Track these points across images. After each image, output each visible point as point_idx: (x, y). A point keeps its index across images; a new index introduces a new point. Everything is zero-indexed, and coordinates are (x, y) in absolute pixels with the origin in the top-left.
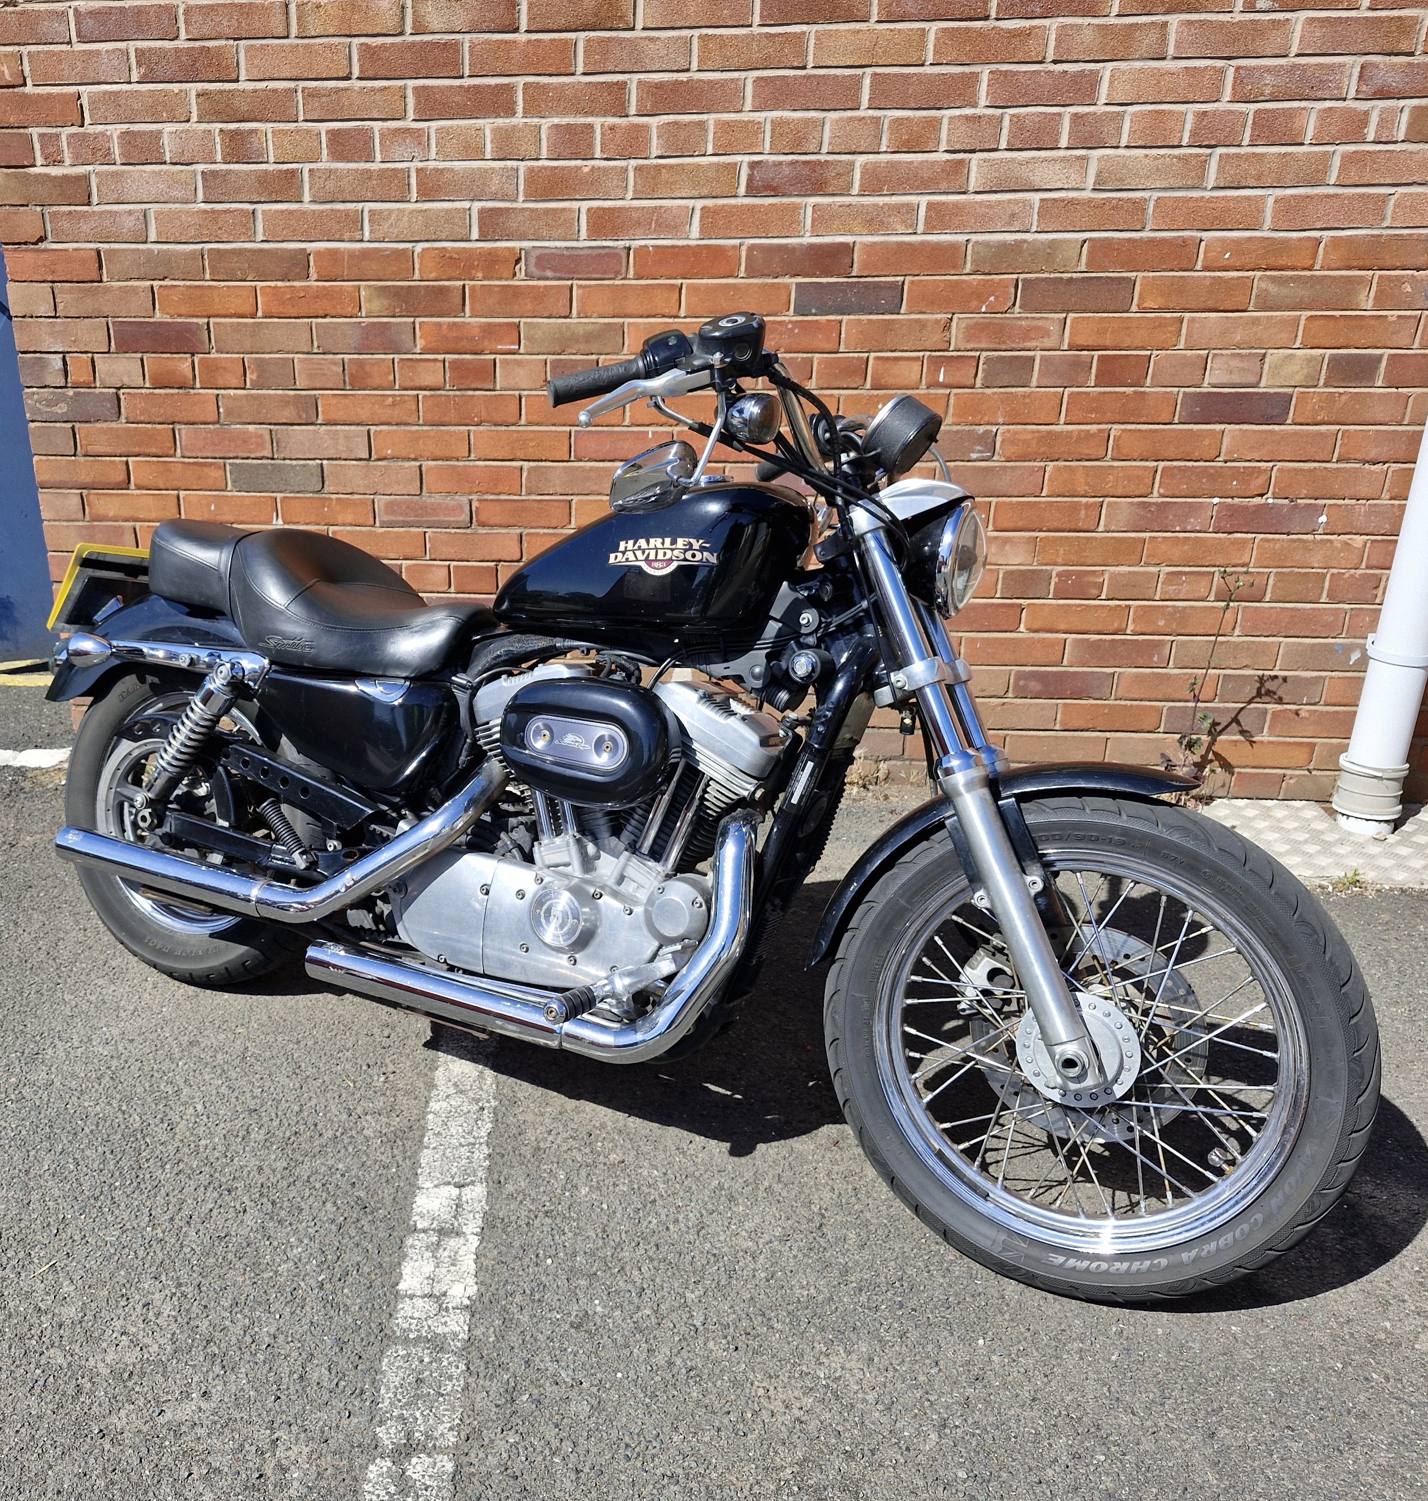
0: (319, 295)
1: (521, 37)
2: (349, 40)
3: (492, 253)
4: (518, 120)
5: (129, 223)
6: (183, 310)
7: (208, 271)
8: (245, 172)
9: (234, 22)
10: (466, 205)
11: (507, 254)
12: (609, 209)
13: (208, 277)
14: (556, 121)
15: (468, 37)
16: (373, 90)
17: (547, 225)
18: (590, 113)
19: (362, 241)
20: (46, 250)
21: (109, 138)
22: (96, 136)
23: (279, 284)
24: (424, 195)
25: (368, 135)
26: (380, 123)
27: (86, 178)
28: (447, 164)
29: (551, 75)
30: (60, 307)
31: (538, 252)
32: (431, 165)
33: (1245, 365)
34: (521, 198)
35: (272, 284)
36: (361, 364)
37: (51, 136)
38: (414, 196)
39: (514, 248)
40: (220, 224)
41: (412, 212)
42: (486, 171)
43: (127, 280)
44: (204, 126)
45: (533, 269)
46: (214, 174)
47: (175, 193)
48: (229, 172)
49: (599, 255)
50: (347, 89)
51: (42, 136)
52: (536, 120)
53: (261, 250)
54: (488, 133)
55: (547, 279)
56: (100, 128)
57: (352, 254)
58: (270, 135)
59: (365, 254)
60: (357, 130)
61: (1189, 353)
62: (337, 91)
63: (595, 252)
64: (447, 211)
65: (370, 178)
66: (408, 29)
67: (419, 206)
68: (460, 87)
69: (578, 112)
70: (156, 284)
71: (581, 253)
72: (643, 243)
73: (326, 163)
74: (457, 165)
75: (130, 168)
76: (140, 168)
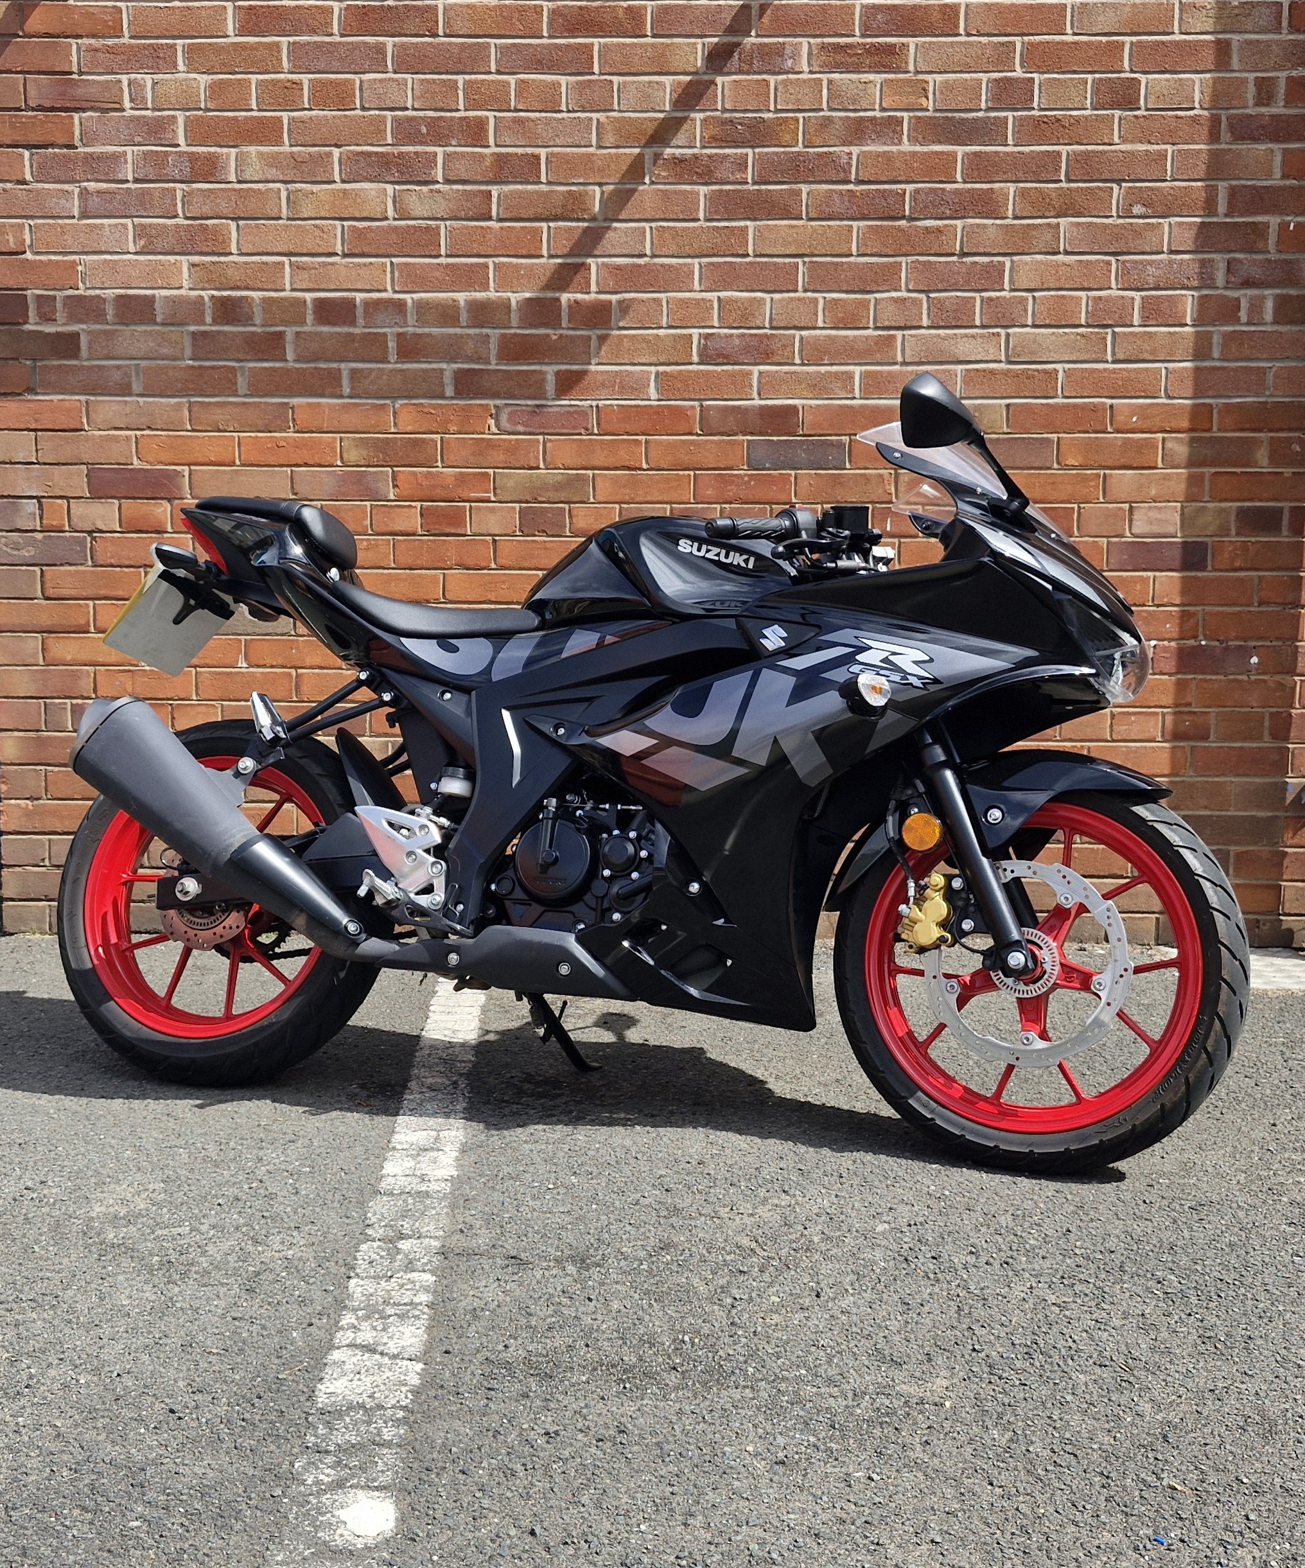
0: (298, 445)
1: (492, 225)
2: (333, 223)
4: (492, 293)
5: (117, 376)
6: (164, 457)
8: (233, 333)
9: (232, 204)
10: (444, 366)
11: (481, 410)
12: (574, 372)
14: (527, 295)
15: (444, 223)
16: (359, 265)
17: (520, 385)
18: (559, 290)
19: (342, 397)
20: (31, 401)
21: (104, 301)
22: (92, 298)
23: (261, 435)
24: (404, 357)
25: (351, 304)
26: (362, 294)
27: (76, 336)
28: (426, 330)
29: (522, 257)
30: (43, 453)
31: (510, 409)
32: (411, 330)
33: (1161, 517)
34: (493, 361)
35: (253, 434)
37: (48, 297)
38: (393, 357)
39: (487, 405)
40: (207, 379)
41: (390, 371)
42: (462, 336)
43: (111, 430)
44: (197, 293)
45: (504, 424)
46: (204, 334)
47: (165, 351)
48: (219, 332)
49: (569, 412)
50: (330, 265)
51: (39, 297)
52: (508, 294)
53: (245, 403)
55: (518, 433)
56: (97, 291)
57: (332, 408)
58: (259, 301)
60: (341, 299)
61: (1109, 506)
62: (325, 264)
64: (425, 371)
65: (353, 341)
66: (393, 214)
67: (399, 366)
68: (437, 265)
70: (137, 433)
72: (608, 402)
73: (310, 326)
74: (435, 331)
75: (123, 328)
76: (133, 327)
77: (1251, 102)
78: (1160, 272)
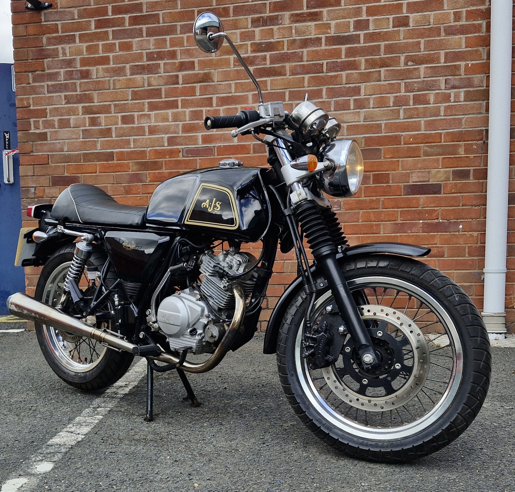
0: (118, 165)
1: (180, 86)
2: (128, 89)
3: (171, 150)
4: (180, 110)
5: (59, 146)
6: (74, 172)
7: (82, 160)
8: (95, 129)
9: (94, 86)
10: (164, 136)
11: (176, 150)
12: (209, 135)
13: (82, 161)
14: (191, 109)
15: (164, 87)
16: (135, 103)
17: (189, 141)
18: (202, 107)
19: (131, 148)
20: (33, 155)
21: (54, 121)
22: (50, 121)
23: (104, 162)
24: (151, 133)
25: (132, 117)
26: (137, 113)
27: (46, 133)
28: (158, 124)
29: (189, 96)
30: (36, 172)
31: (186, 149)
32: (153, 124)
33: (424, 175)
34: (181, 133)
35: (102, 163)
36: (129, 187)
37: (37, 121)
38: (147, 134)
39: (178, 148)
40: (87, 145)
41: (146, 139)
42: (169, 125)
43: (57, 163)
44: (83, 116)
45: (185, 155)
46: (86, 130)
47: (74, 137)
48: (90, 129)
49: (206, 149)
50: (127, 104)
51: (34, 121)
52: (185, 110)
53: (99, 152)
54: (170, 114)
55: (189, 157)
56: (52, 118)
57: (127, 152)
58: (103, 118)
59: (132, 152)
60: (130, 115)
61: (403, 172)
62: (124, 104)
63: (204, 148)
64: (157, 138)
65: (134, 129)
66: (146, 85)
67: (149, 137)
68: (162, 101)
69: (198, 107)
70: (66, 164)
71: (200, 148)
72: (220, 145)
73: (120, 125)
74: (161, 124)
75: (60, 129)
76: (63, 129)
77: (452, 21)
78: (419, 85)
